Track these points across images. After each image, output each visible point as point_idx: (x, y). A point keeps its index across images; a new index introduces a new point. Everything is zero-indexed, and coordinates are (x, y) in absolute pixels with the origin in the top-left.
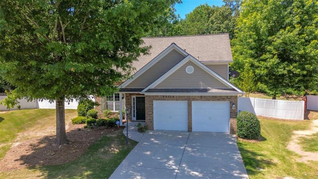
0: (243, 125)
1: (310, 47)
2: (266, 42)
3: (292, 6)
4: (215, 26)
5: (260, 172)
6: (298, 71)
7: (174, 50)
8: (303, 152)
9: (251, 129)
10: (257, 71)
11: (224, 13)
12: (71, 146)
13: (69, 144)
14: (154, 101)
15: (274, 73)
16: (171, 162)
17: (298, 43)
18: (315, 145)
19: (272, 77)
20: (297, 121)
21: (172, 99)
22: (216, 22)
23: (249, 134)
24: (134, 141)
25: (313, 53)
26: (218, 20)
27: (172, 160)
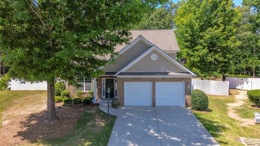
0: (197, 100)
1: (230, 42)
2: (197, 37)
3: (217, 10)
4: (154, 23)
5: (221, 135)
6: (221, 59)
7: (140, 41)
8: (241, 118)
9: (203, 103)
10: (192, 59)
11: (162, 12)
12: (61, 121)
13: (59, 120)
14: (125, 82)
15: (205, 60)
16: (152, 131)
17: (221, 38)
18: (247, 113)
19: (202, 63)
20: (224, 96)
21: (139, 80)
22: (155, 20)
23: (201, 107)
24: (113, 115)
25: (232, 46)
26: (157, 18)
27: (152, 129)
